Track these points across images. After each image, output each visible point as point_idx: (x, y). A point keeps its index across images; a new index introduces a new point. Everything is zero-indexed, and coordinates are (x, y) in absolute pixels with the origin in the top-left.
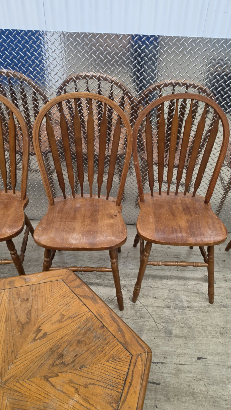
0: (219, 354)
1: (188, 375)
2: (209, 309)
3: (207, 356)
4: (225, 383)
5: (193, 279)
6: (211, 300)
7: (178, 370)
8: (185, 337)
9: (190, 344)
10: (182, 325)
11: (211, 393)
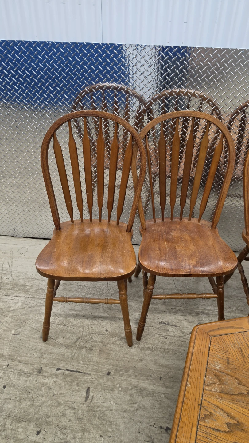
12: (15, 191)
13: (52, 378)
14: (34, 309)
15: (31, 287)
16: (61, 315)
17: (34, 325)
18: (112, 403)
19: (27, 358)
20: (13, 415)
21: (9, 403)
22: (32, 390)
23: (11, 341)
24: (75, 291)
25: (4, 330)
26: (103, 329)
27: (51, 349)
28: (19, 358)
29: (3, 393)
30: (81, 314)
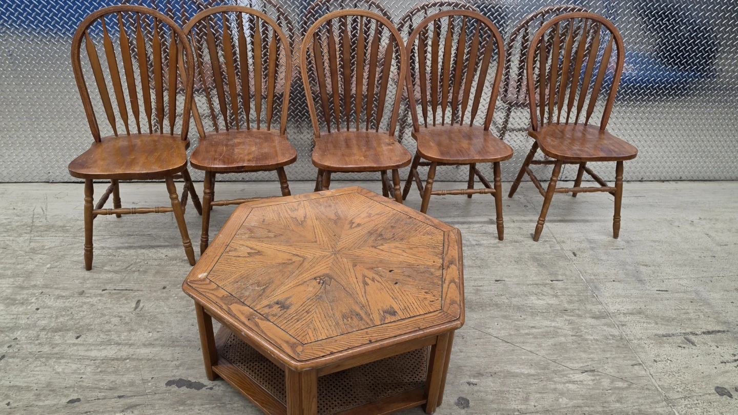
0: (516, 276)
1: (489, 293)
2: (500, 245)
3: (506, 279)
4: (526, 296)
5: (478, 223)
6: (501, 238)
7: (478, 290)
8: (479, 267)
9: (486, 271)
10: (474, 258)
11: (515, 303)
12: (52, 136)
13: (96, 297)
14: (75, 246)
15: (72, 227)
16: (109, 248)
17: (75, 258)
18: (165, 308)
19: (66, 285)
20: (48, 328)
21: (44, 320)
22: (71, 308)
23: (45, 273)
24: (130, 227)
25: (37, 265)
26: (161, 255)
27: (96, 276)
28: (55, 286)
29: (36, 313)
30: (135, 245)
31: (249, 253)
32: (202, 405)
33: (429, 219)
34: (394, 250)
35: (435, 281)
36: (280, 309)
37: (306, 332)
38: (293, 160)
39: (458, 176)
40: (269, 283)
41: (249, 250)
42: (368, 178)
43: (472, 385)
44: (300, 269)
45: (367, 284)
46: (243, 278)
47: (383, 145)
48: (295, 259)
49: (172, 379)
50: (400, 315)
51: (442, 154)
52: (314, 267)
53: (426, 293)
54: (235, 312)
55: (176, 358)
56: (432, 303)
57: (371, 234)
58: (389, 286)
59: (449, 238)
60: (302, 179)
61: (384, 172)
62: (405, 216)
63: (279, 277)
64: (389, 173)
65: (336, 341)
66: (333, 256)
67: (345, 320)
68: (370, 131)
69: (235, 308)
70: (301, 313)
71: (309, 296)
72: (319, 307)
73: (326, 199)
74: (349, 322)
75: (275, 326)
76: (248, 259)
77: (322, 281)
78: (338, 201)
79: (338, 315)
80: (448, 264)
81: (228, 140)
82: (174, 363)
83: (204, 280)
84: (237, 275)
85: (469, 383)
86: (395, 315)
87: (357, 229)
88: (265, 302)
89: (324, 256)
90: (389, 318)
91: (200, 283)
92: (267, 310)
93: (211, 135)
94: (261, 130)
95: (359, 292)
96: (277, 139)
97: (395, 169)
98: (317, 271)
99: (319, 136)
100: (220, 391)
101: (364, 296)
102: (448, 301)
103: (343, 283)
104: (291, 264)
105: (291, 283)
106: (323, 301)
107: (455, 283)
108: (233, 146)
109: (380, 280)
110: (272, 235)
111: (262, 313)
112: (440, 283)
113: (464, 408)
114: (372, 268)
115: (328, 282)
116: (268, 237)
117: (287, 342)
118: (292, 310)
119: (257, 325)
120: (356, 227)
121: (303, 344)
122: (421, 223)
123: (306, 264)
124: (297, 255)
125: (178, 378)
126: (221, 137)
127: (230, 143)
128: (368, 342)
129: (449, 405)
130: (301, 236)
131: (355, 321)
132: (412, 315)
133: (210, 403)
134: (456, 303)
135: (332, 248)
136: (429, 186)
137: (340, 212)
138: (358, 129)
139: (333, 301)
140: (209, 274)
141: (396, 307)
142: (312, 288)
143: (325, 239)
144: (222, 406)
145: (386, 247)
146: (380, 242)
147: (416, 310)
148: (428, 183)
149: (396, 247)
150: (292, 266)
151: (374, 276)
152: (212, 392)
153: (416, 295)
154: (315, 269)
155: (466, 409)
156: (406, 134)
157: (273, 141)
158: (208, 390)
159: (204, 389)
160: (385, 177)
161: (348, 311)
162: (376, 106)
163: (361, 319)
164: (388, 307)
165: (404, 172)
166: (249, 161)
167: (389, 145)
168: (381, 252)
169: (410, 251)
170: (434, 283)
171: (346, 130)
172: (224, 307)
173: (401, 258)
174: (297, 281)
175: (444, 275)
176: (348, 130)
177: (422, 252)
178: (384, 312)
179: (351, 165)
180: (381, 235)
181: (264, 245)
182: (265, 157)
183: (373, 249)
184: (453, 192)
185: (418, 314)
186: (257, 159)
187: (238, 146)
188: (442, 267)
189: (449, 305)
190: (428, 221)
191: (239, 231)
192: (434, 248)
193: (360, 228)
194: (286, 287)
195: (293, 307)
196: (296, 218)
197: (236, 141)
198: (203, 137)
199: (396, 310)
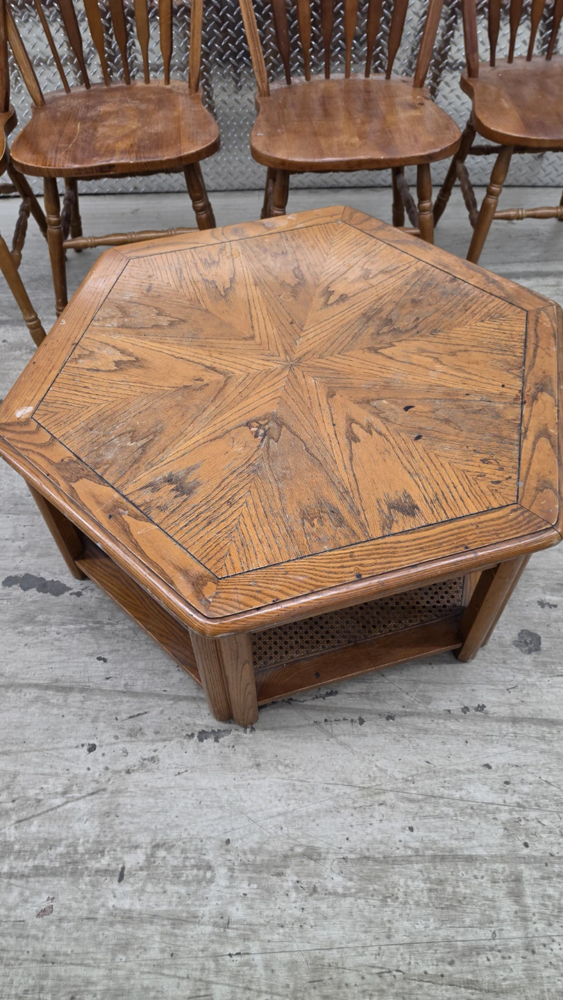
31: (118, 363)
32: (63, 624)
33: (494, 282)
34: (416, 358)
35: (505, 433)
36: (174, 494)
37: (226, 551)
38: (213, 149)
39: (542, 174)
40: (155, 434)
41: (119, 357)
42: (366, 182)
43: (547, 607)
44: (218, 402)
45: (356, 439)
46: (102, 421)
47: (399, 108)
48: (209, 377)
49: (13, 574)
50: (426, 514)
51: (527, 125)
52: (247, 397)
53: (484, 461)
54: (84, 498)
55: (21, 536)
56: (497, 486)
57: (369, 319)
58: (402, 445)
59: (538, 328)
60: (242, 187)
61: (398, 171)
62: (443, 275)
63: (175, 420)
64: (410, 173)
65: (287, 573)
66: (286, 372)
67: (307, 524)
68: (373, 77)
69: (84, 487)
70: (217, 506)
71: (237, 464)
72: (254, 491)
73: (278, 236)
74: (314, 530)
75: (162, 534)
76: (116, 377)
77: (261, 432)
78: (300, 241)
79: (293, 514)
80: (533, 390)
81: (88, 108)
82: (17, 543)
83: (26, 422)
84: (93, 412)
85: (542, 604)
86: (413, 515)
87: (338, 309)
88: (145, 477)
89: (268, 373)
90: (401, 522)
91: (18, 429)
92: (147, 496)
93: (55, 99)
94: (153, 84)
95: (338, 458)
96: (183, 103)
97: (423, 165)
98: (252, 406)
99: (268, 93)
100: (93, 600)
101: (348, 466)
102: (533, 483)
103: (305, 436)
104: (201, 388)
105: (199, 433)
106: (263, 477)
107: (549, 436)
108: (95, 121)
109: (384, 431)
110: (164, 321)
111: (138, 502)
112: (516, 436)
113: (530, 652)
114: (368, 402)
115: (275, 434)
116: (157, 326)
117: (185, 572)
118: (198, 497)
119: (126, 530)
120: (337, 302)
121: (216, 580)
122: (477, 292)
123: (231, 390)
124: (214, 369)
125: (22, 573)
126: (75, 103)
127: (92, 113)
128: (354, 578)
129: (501, 645)
130: (222, 324)
131: (328, 528)
132: (451, 515)
133: (75, 622)
134: (551, 488)
135: (286, 352)
136: (491, 200)
137: (304, 269)
138: (348, 74)
139: (284, 476)
140: (36, 409)
141: (417, 496)
142: (242, 447)
143: (272, 331)
144: (98, 628)
145: (397, 350)
146: (387, 338)
147: (460, 503)
148: (490, 193)
149: (421, 351)
150: (200, 395)
151: (373, 419)
152: (79, 601)
153: (463, 467)
154: (249, 401)
155: (534, 654)
156: (447, 84)
157: (174, 106)
158: (74, 596)
159: (67, 594)
160: (399, 181)
161: (313, 502)
162: (387, 21)
163: (341, 522)
164: (400, 494)
165: (439, 171)
166: (125, 152)
167: (413, 107)
168: (388, 363)
169: (451, 358)
170: (501, 438)
171: (322, 76)
172: (63, 485)
173: (433, 377)
174: (212, 430)
175: (526, 419)
176: (327, 77)
177: (477, 363)
178: (391, 506)
179: (333, 156)
180: (388, 321)
181: (149, 344)
182: (158, 142)
183: (372, 356)
184: (539, 212)
185: (466, 513)
186: (137, 148)
187: (106, 120)
188: (521, 400)
189: (533, 492)
190: (492, 288)
191: (99, 313)
192: (503, 351)
193: (344, 306)
194: (189, 443)
195: (200, 490)
196: (213, 282)
197: (103, 109)
198: (40, 103)
199: (417, 503)
